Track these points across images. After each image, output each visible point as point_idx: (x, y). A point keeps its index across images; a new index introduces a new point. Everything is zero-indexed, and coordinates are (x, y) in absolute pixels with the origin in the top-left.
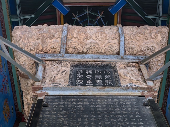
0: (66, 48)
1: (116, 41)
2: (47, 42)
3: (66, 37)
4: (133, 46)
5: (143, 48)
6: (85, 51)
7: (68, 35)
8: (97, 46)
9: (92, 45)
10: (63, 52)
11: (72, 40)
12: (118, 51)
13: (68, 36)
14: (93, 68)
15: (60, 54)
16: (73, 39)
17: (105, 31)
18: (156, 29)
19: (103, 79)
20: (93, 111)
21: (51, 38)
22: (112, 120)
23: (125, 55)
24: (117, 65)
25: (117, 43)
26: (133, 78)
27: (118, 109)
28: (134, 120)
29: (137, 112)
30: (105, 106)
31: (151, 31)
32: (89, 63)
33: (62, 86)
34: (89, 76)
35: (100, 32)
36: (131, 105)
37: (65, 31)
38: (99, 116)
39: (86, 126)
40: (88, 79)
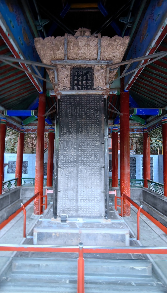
0: (67, 57)
1: (96, 51)
2: (56, 53)
4: (105, 55)
6: (78, 58)
7: (68, 48)
8: (85, 55)
9: (82, 55)
10: (66, 59)
12: (96, 57)
13: (68, 49)
14: (82, 70)
15: (64, 61)
16: (71, 51)
17: (90, 43)
18: (122, 41)
19: (87, 80)
20: (80, 105)
21: (58, 50)
22: (88, 110)
23: (100, 60)
24: (95, 67)
25: (96, 53)
26: (101, 81)
27: (91, 104)
28: (96, 110)
29: (98, 106)
30: (86, 101)
31: (118, 43)
32: (80, 66)
33: (67, 88)
34: (80, 77)
35: (87, 45)
36: (97, 101)
37: (66, 46)
38: (83, 108)
39: (78, 114)
40: (79, 81)
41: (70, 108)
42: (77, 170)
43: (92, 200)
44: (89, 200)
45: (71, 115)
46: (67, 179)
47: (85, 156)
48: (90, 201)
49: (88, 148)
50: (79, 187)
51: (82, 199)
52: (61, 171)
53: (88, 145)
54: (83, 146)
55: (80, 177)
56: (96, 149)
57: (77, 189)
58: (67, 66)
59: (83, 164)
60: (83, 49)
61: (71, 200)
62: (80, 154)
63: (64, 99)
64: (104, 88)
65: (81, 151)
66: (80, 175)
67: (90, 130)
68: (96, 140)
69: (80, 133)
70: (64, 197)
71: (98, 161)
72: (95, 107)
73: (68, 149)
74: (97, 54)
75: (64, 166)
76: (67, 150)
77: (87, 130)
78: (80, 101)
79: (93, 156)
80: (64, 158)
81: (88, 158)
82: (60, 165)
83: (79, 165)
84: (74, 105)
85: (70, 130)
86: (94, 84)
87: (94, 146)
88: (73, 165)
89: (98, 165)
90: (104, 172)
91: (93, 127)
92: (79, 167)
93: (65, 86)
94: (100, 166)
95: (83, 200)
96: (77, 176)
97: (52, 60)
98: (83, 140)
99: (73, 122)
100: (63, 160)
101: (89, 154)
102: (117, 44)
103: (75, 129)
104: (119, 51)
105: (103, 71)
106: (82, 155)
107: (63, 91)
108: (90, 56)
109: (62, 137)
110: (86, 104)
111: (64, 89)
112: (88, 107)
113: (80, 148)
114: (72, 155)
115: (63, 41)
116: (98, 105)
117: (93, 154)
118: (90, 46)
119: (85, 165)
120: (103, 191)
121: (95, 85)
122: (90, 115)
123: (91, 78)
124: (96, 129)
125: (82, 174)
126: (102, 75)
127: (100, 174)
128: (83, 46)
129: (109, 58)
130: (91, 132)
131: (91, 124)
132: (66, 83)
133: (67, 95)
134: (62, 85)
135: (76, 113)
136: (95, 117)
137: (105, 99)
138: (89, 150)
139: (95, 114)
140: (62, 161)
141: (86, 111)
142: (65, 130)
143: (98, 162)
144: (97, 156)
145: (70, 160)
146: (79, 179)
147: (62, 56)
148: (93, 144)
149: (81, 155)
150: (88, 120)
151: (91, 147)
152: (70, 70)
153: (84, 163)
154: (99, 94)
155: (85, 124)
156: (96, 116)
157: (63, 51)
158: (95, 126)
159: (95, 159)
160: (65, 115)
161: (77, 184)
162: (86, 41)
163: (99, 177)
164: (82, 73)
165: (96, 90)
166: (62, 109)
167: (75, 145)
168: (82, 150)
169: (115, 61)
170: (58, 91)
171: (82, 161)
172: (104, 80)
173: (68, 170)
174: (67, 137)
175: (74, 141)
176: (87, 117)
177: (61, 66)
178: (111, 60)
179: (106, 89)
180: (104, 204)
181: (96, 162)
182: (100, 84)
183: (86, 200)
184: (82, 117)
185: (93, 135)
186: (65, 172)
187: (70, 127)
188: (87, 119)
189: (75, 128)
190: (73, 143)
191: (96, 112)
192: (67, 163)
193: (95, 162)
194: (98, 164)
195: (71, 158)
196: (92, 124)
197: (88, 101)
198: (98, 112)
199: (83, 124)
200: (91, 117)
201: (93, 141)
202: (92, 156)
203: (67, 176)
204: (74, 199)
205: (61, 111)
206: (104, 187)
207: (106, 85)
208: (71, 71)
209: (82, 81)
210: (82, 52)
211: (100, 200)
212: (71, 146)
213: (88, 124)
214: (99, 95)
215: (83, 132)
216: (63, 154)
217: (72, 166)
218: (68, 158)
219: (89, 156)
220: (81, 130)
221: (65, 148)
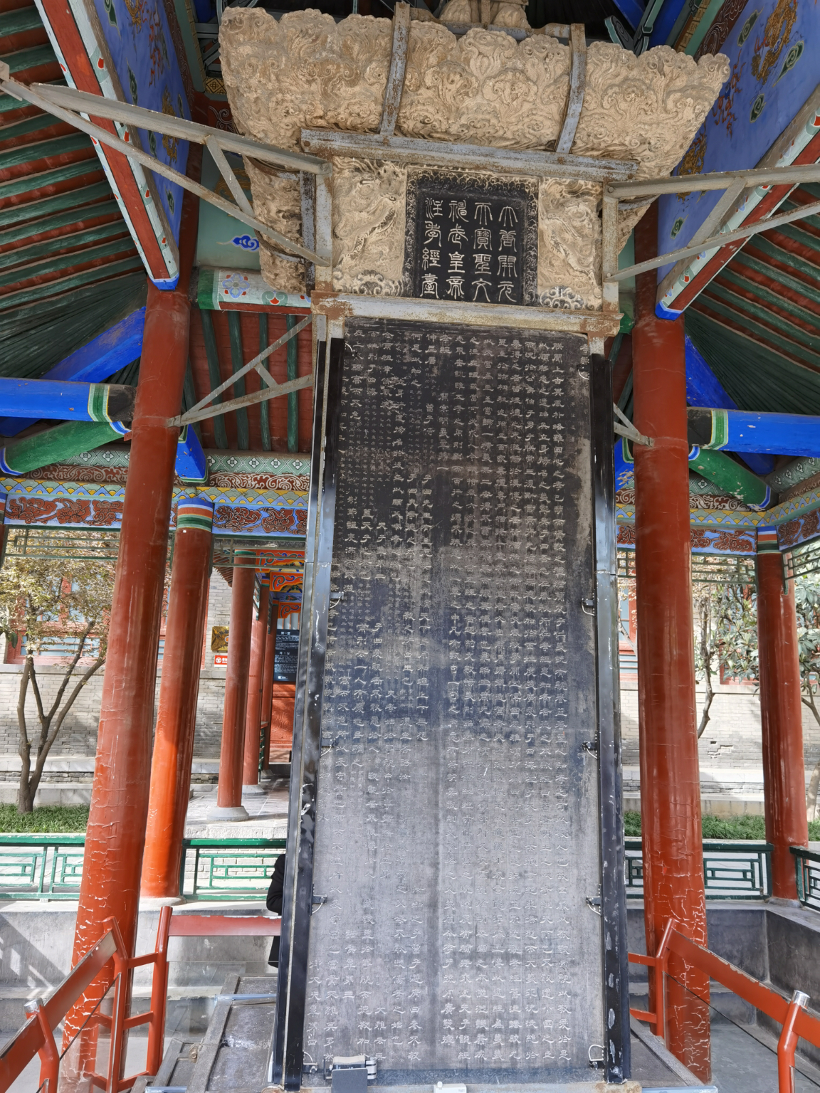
0: (397, 121)
1: (555, 109)
2: (338, 93)
3: (400, 88)
4: (602, 130)
5: (628, 139)
6: (454, 129)
7: (409, 76)
8: (494, 121)
9: (480, 116)
10: (386, 131)
11: (419, 92)
12: (553, 138)
13: (407, 83)
14: (470, 191)
15: (376, 136)
16: (422, 91)
17: (528, 66)
18: (689, 74)
19: (495, 248)
20: (459, 380)
21: (352, 83)
22: (500, 413)
23: (571, 152)
24: (542, 187)
25: (557, 117)
26: (572, 260)
27: (517, 378)
28: (546, 415)
29: (558, 392)
30: (488, 364)
31: (672, 79)
32: (460, 175)
33: (387, 285)
34: (458, 233)
35: (510, 75)
36: (550, 363)
37: (399, 63)
38: (474, 398)
39: (443, 432)
40: (454, 248)
41: (400, 393)
42: (434, 762)
43: (522, 958)
44: (507, 957)
45: (403, 437)
46: (372, 817)
47: (482, 677)
48: (514, 962)
49: (499, 633)
50: (446, 871)
51: (467, 948)
52: (338, 769)
53: (499, 613)
54: (470, 619)
55: (450, 805)
56: (546, 639)
57: (434, 883)
58: (390, 166)
59: (471, 724)
60: (487, 90)
61: (397, 956)
62: (454, 667)
63: (362, 341)
64: (592, 297)
65: (463, 650)
66: (452, 792)
67: (514, 526)
68: (544, 583)
69: (457, 541)
70: (353, 942)
71: (561, 712)
72: (542, 396)
73: (381, 630)
74: (562, 122)
75: (358, 741)
76: (378, 641)
77: (495, 525)
78: (456, 356)
79: (531, 678)
80: (359, 686)
81: (499, 690)
82: (329, 729)
83: (446, 732)
84: (420, 378)
85: (395, 520)
86: (534, 278)
87: (538, 622)
88: (412, 735)
89: (561, 734)
90: (594, 775)
91: (530, 508)
92: (445, 746)
93: (371, 272)
94: (572, 739)
95: (474, 956)
96: (437, 804)
97: (307, 127)
98: (469, 579)
99: (413, 476)
100: (352, 701)
101: (508, 667)
102: (667, 85)
103: (427, 515)
104: (672, 121)
105: (584, 207)
106: (468, 669)
107: (362, 297)
108: (520, 126)
109: (347, 562)
110: (488, 376)
111: (368, 290)
112: (501, 393)
113: (454, 628)
114: (408, 668)
115: (384, 42)
116: (558, 386)
117: (531, 670)
118: (528, 79)
119: (483, 736)
120: (592, 898)
121: (540, 280)
122: (511, 441)
123: (519, 238)
124: (545, 521)
125: (464, 791)
126: (579, 231)
127: (575, 788)
128: (489, 78)
129: (620, 148)
130: (515, 539)
131: (515, 489)
132: (381, 253)
133: (381, 319)
134: (353, 263)
135: (436, 425)
136: (543, 455)
137: (595, 356)
138: (507, 644)
139: (543, 437)
140: (344, 706)
141: (487, 417)
142: (367, 519)
143: (560, 718)
144: (553, 681)
145: (391, 700)
146: (445, 817)
147: (369, 112)
148: (528, 608)
149: (460, 670)
150: (501, 470)
151: (516, 626)
152: (403, 189)
153: (477, 724)
154: (565, 328)
155: (481, 488)
156: (544, 449)
157: (377, 90)
158: (542, 507)
159: (545, 697)
160: (370, 434)
161: (437, 853)
162: (508, 53)
163: (566, 808)
164: (471, 208)
165: (547, 304)
166: (352, 396)
167: (423, 610)
168: (463, 644)
169: (648, 164)
170: (334, 293)
171: (466, 709)
172: (591, 259)
173: (378, 761)
174: (380, 563)
175: (420, 584)
176: (494, 453)
177: (355, 162)
178: (629, 158)
179: (601, 308)
180: (598, 980)
181: (547, 718)
182: (567, 279)
183: (488, 956)
184: (466, 451)
185: (532, 558)
186: (361, 779)
187: (397, 502)
188: (495, 464)
189: (426, 509)
190: (410, 597)
191: (543, 426)
192: (374, 718)
193: (542, 718)
194: (561, 726)
195: (402, 691)
196: (521, 490)
197: (502, 360)
198: (560, 427)
199: (471, 493)
200: (516, 453)
201: (530, 588)
202: (522, 678)
203: (372, 805)
204: (416, 950)
205: (349, 410)
206: (596, 869)
207: (600, 284)
208: (409, 192)
209: (468, 249)
210: (479, 106)
211: (577, 958)
212: (401, 615)
213: (501, 489)
214: (560, 332)
215: (470, 536)
216: (352, 660)
217: (405, 736)
218: (382, 685)
219: (507, 678)
220: (463, 521)
221: (363, 627)
